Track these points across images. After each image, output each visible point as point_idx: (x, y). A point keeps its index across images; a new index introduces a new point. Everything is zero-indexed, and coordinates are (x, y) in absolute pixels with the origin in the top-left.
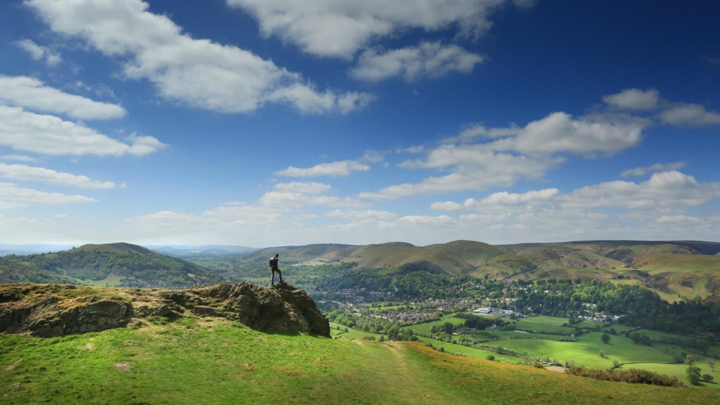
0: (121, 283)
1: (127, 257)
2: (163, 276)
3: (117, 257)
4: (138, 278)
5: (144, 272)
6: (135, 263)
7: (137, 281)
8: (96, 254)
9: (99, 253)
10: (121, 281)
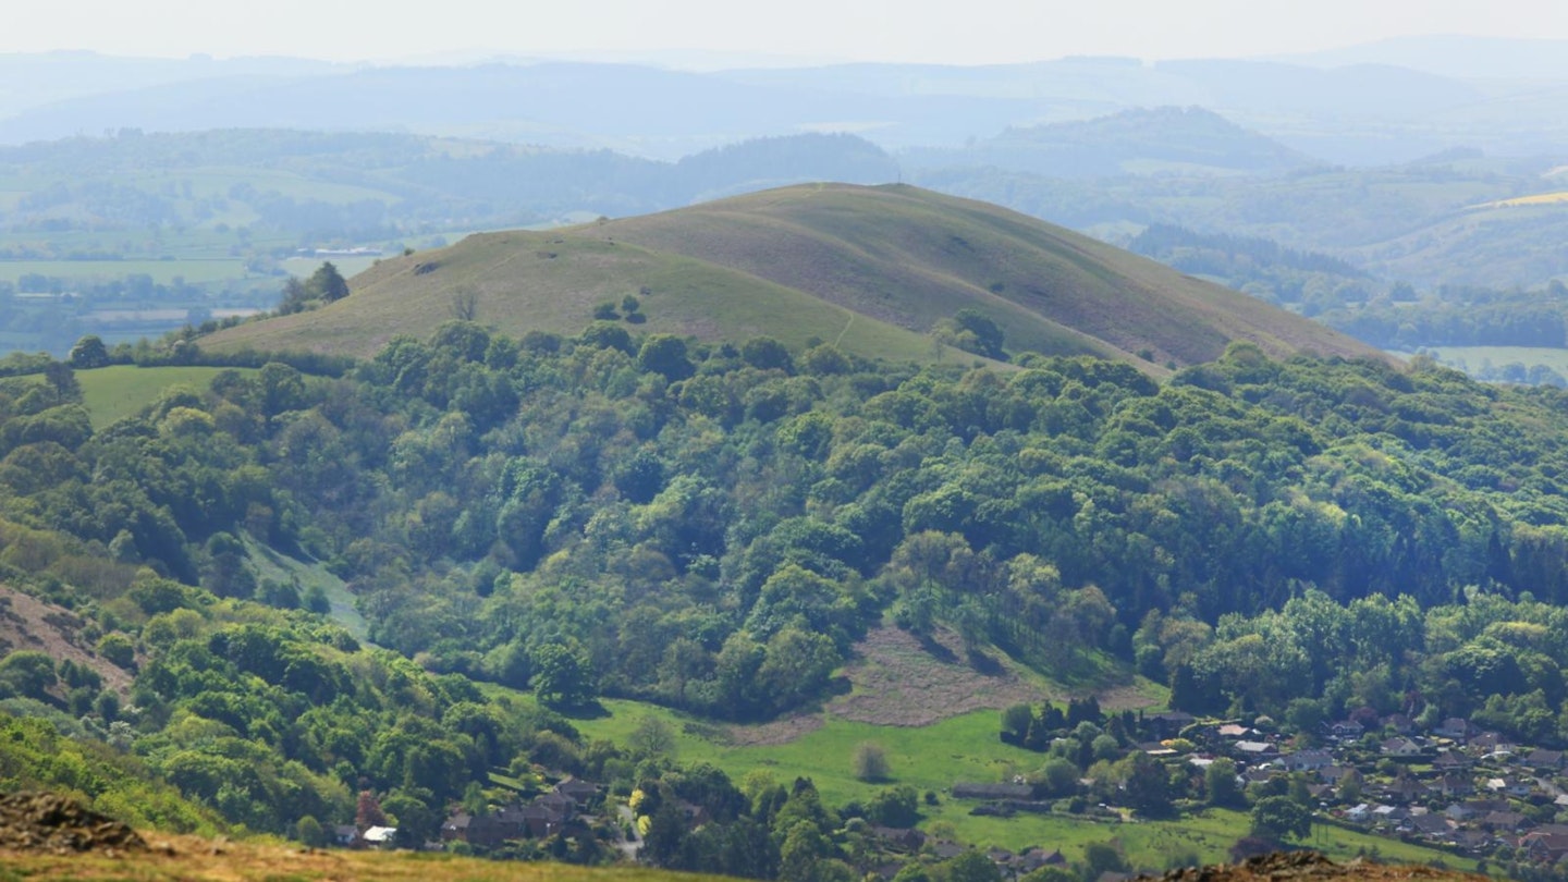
0: (1030, 767)
1: (1024, 419)
2: (1506, 677)
3: (906, 415)
4: (1218, 707)
5: (1270, 621)
6: (1143, 502)
7: (1215, 745)
8: (647, 382)
9: (670, 360)
10: (1024, 732)
